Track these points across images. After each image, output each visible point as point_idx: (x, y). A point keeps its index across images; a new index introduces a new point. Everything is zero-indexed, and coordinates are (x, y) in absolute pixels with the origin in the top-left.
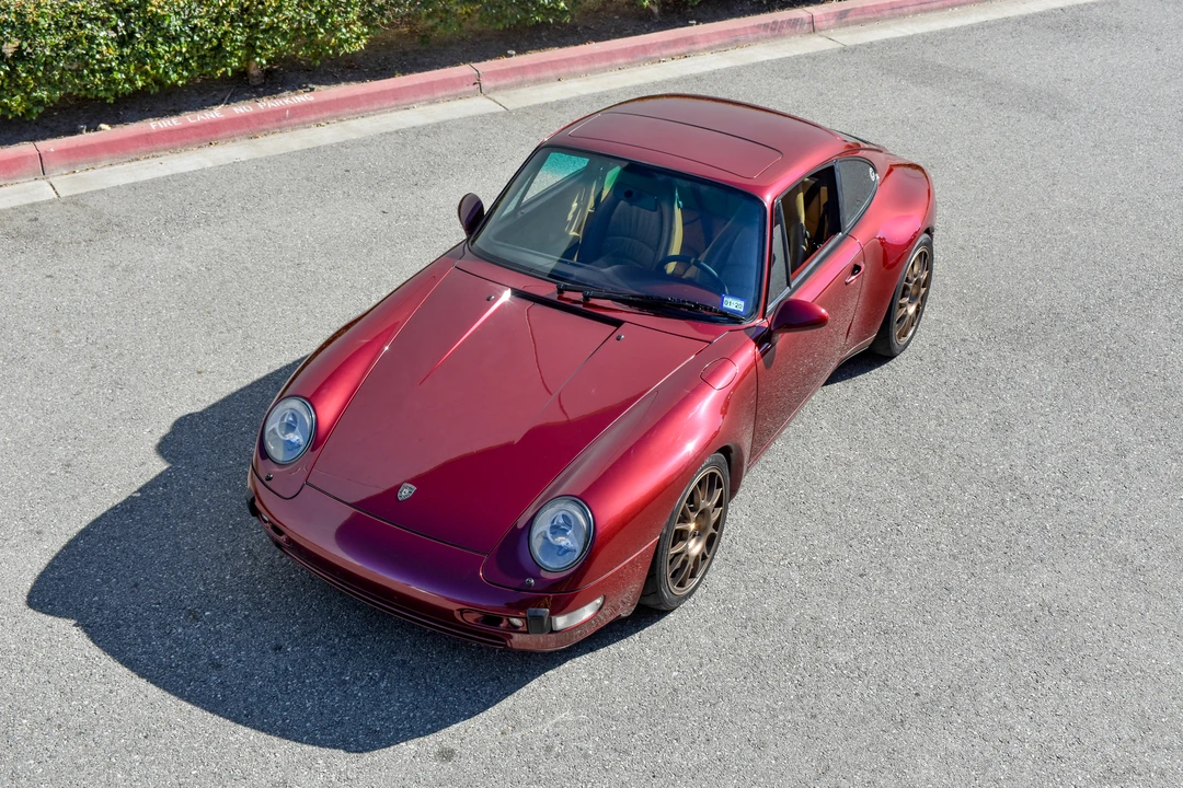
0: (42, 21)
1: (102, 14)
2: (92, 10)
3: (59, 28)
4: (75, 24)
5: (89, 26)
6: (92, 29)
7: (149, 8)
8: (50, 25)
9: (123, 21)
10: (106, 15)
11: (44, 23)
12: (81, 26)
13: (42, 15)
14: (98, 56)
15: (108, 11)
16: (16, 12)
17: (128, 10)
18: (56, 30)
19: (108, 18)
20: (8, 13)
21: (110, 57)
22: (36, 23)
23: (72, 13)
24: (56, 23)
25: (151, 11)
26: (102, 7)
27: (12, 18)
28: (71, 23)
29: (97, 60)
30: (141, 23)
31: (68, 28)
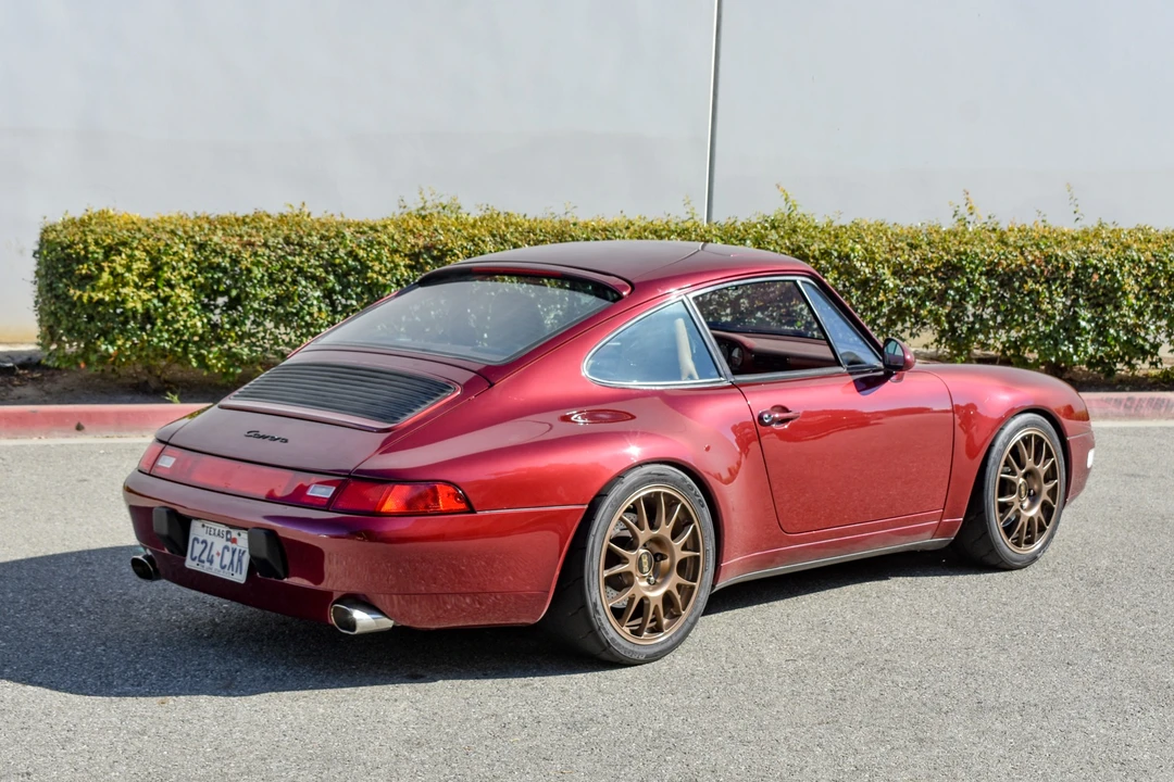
0: (255, 270)
1: (320, 272)
2: (310, 267)
3: (272, 281)
4: (289, 279)
5: (304, 283)
6: (306, 287)
7: (370, 274)
8: (263, 276)
9: (340, 283)
10: (323, 275)
11: (257, 272)
12: (295, 282)
13: (257, 264)
14: (307, 318)
15: (327, 272)
16: (231, 257)
17: (346, 274)
18: (269, 283)
19: (325, 278)
20: (224, 257)
21: (321, 321)
22: (249, 271)
23: (288, 267)
24: (270, 275)
25: (371, 278)
26: (320, 266)
27: (226, 263)
28: (285, 279)
29: (306, 322)
30: (359, 290)
31: (281, 283)
